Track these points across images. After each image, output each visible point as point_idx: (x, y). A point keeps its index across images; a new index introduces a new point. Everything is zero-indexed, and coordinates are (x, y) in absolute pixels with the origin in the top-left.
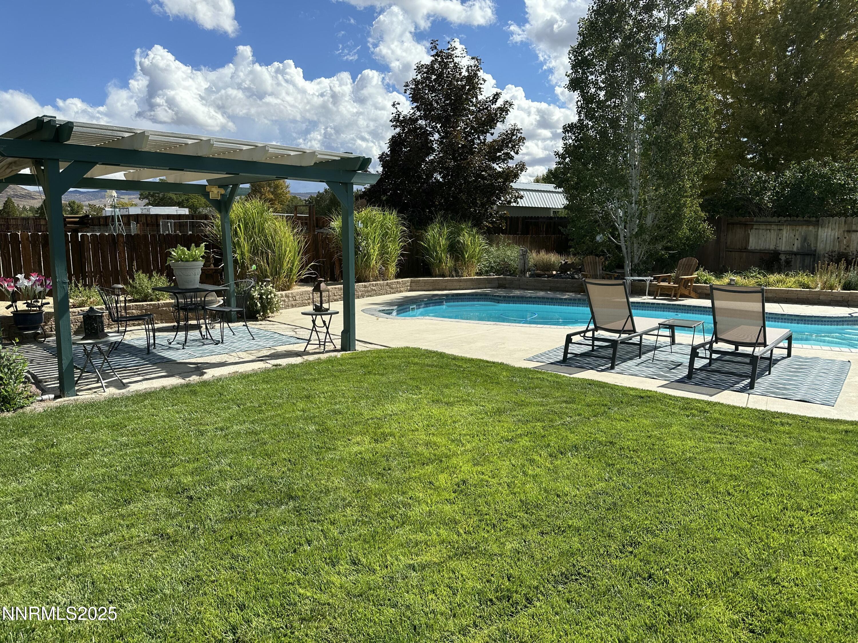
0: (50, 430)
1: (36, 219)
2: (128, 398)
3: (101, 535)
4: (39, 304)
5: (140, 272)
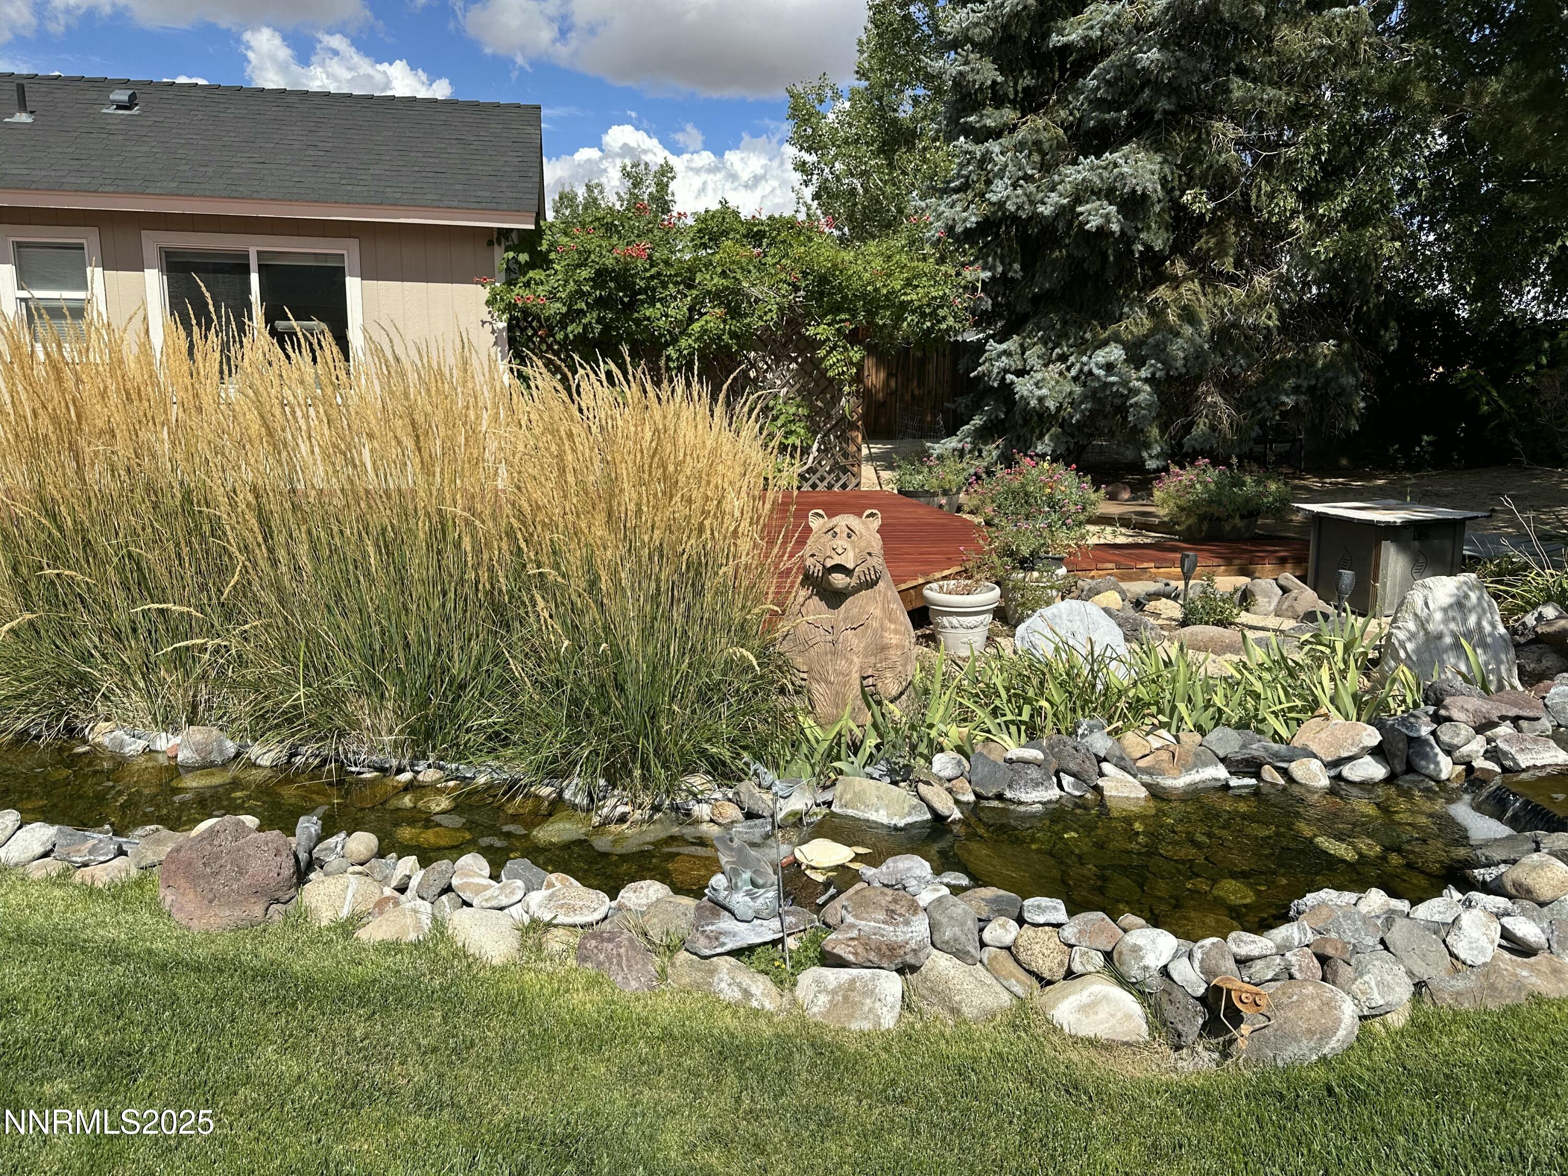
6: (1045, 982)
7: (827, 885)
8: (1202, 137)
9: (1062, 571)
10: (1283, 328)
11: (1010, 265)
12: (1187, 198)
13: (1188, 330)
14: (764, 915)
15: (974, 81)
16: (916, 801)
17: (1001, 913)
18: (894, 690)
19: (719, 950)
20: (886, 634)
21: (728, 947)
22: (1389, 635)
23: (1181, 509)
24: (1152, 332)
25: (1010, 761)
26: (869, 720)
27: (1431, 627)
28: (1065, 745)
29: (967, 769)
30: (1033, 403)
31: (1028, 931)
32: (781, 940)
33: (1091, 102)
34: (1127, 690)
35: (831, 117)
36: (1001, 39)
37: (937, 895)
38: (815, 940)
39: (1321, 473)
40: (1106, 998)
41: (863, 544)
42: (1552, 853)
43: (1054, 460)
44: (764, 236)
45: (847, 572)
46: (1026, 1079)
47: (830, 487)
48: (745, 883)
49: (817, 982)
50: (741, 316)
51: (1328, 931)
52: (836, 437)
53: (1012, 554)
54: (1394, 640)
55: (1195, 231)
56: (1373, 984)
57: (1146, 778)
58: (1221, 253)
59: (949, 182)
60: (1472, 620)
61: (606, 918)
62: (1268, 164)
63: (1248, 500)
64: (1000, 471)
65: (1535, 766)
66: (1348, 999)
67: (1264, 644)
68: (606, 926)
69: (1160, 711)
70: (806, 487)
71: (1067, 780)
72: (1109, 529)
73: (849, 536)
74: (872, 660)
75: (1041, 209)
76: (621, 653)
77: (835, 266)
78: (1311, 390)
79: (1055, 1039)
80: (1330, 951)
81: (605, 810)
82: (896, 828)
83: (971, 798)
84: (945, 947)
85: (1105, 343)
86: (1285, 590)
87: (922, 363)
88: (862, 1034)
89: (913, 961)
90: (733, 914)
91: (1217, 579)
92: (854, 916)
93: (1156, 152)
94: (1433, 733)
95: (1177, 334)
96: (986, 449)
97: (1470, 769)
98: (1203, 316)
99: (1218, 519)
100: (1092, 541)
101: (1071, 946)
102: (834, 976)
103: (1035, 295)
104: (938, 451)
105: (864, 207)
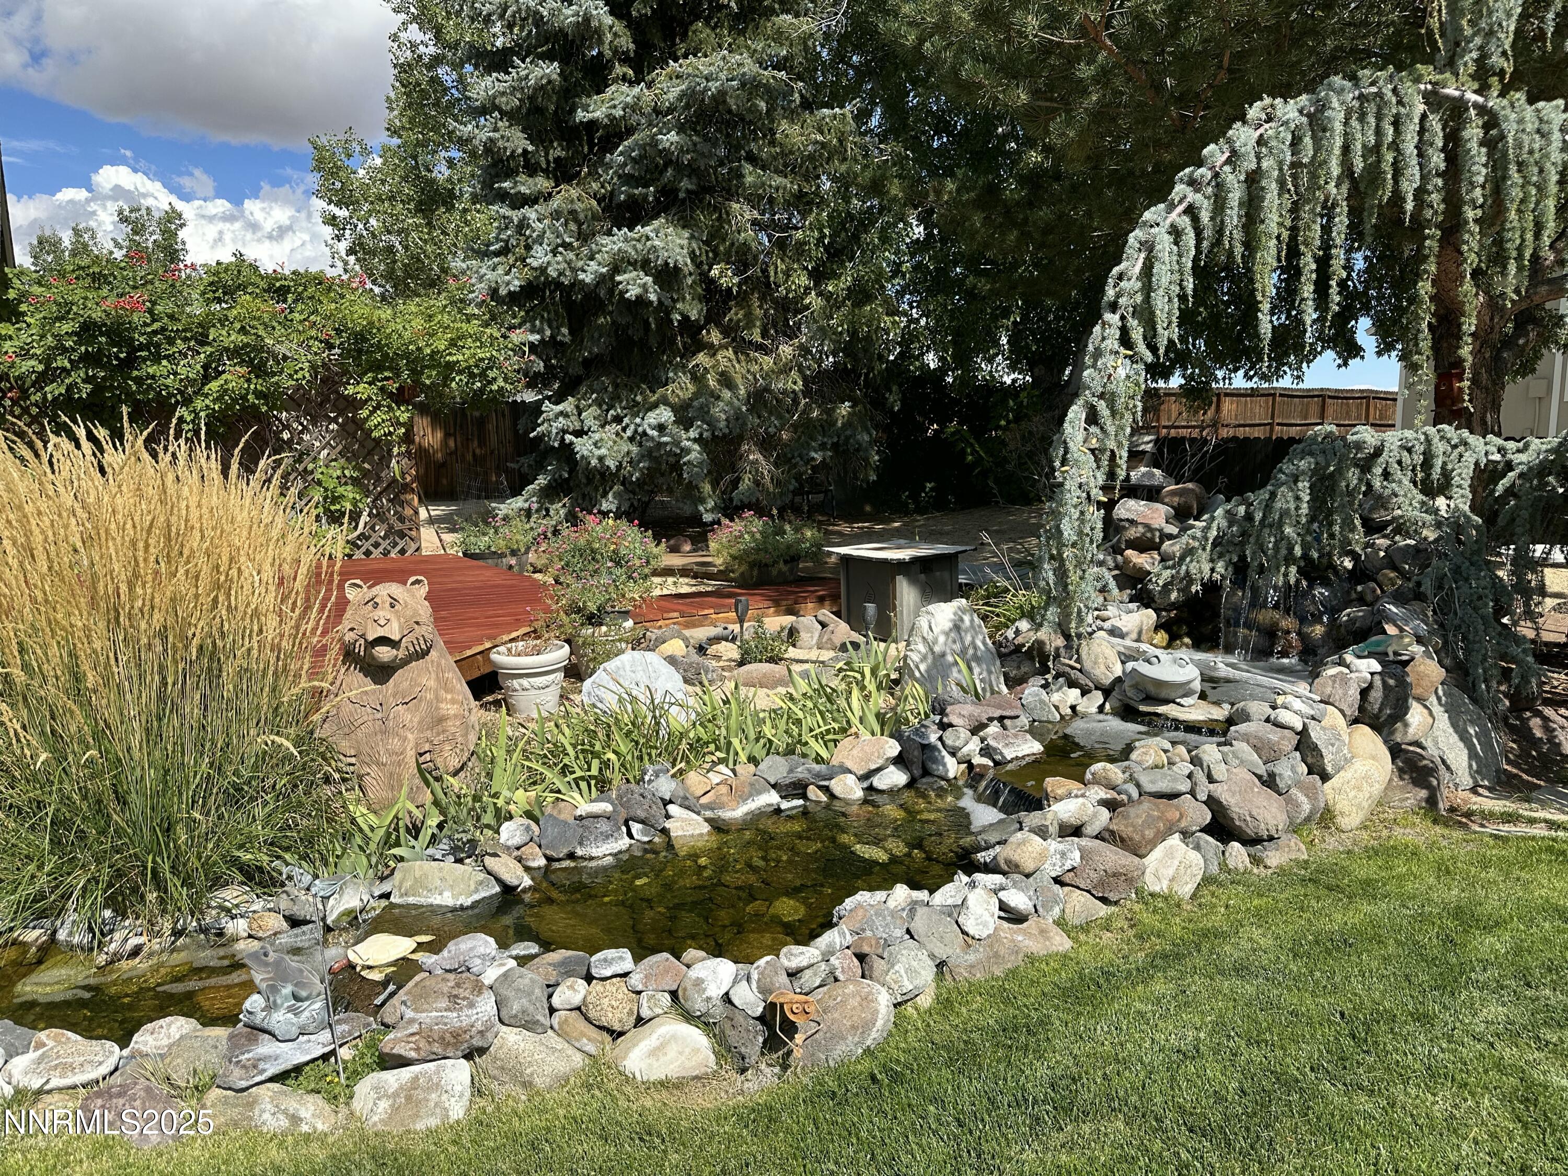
6: (616, 1035)
7: (385, 984)
8: (724, 217)
9: (629, 624)
10: (807, 392)
11: (558, 328)
12: (715, 272)
13: (727, 394)
14: (311, 1029)
15: (505, 148)
16: (482, 876)
17: (569, 974)
18: (455, 763)
19: (258, 1079)
20: (443, 706)
21: (269, 1074)
22: (905, 657)
23: (734, 558)
24: (696, 396)
25: (580, 818)
26: (429, 797)
27: (936, 649)
28: (632, 793)
29: (537, 833)
30: (594, 462)
31: (596, 986)
32: (333, 1053)
33: (620, 177)
34: (688, 731)
35: (362, 172)
36: (529, 110)
37: (503, 969)
38: (372, 1045)
39: (851, 518)
40: (674, 1037)
41: (409, 613)
42: (1031, 831)
43: (617, 517)
44: (288, 291)
45: (394, 644)
46: (601, 1137)
47: (386, 553)
48: (286, 999)
49: (376, 1088)
50: (267, 374)
51: (864, 930)
52: (389, 500)
53: (579, 611)
54: (909, 662)
55: (725, 303)
56: (902, 972)
57: (709, 814)
58: (750, 325)
59: (488, 246)
60: (967, 639)
61: (116, 1069)
62: (781, 244)
63: (789, 547)
64: (566, 530)
65: (1017, 758)
66: (883, 990)
67: (805, 675)
68: (117, 1079)
69: (718, 749)
70: (359, 555)
71: (636, 827)
72: (671, 580)
73: (392, 606)
74: (428, 734)
75: (582, 276)
76: (119, 760)
77: (371, 323)
78: (835, 446)
79: (628, 1089)
80: (866, 949)
81: (113, 945)
82: (462, 908)
83: (542, 862)
84: (513, 1021)
85: (655, 406)
86: (824, 625)
87: (481, 423)
88: (430, 1132)
89: (480, 1044)
90: (274, 1036)
91: (766, 620)
92: (416, 1010)
93: (683, 227)
94: (940, 739)
95: (718, 398)
96: (553, 508)
97: (971, 766)
98: (739, 381)
99: (766, 565)
100: (657, 592)
101: (639, 993)
102: (393, 1078)
103: (585, 359)
104: (505, 511)
105: (405, 265)
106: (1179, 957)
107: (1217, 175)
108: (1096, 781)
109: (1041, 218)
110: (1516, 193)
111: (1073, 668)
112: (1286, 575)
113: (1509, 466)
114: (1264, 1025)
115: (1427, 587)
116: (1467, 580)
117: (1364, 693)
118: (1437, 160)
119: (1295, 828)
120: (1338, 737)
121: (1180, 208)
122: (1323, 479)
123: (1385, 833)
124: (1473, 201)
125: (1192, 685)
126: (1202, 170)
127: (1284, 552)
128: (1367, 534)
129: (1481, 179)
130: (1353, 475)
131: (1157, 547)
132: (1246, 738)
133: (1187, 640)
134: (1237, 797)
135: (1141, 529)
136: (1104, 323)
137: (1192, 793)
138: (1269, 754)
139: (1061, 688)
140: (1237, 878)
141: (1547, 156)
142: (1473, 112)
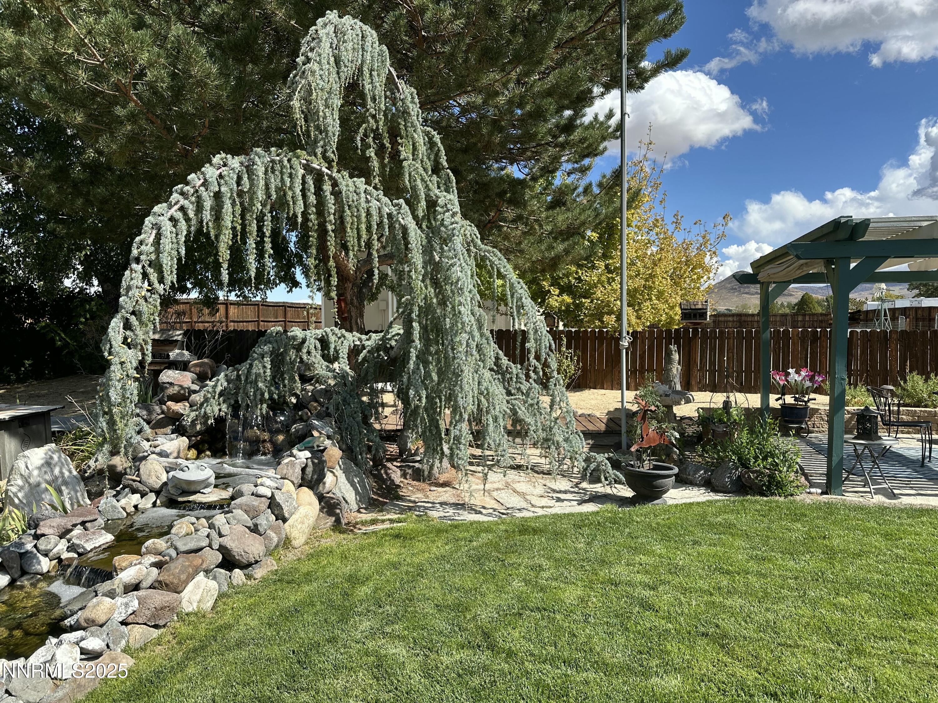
0: (820, 522)
1: (794, 315)
2: (902, 511)
3: (881, 638)
4: (806, 399)
5: (914, 373)
22: (7, 491)
27: (32, 481)
42: (103, 595)
54: (10, 493)
60: (57, 471)
65: (95, 548)
94: (35, 546)
97: (60, 560)
106: (203, 648)
107: (197, 191)
108: (149, 552)
109: (99, 193)
110: (349, 219)
111: (134, 481)
112: (261, 409)
113: (364, 347)
114: (252, 672)
115: (331, 409)
116: (349, 404)
117: (303, 470)
118: (312, 199)
119: (269, 553)
120: (290, 497)
121: (176, 207)
122: (278, 355)
123: (317, 544)
124: (330, 221)
125: (209, 481)
126: (188, 188)
127: (259, 397)
128: (302, 384)
129: (333, 211)
130: (292, 354)
131: (186, 399)
132: (240, 507)
133: (208, 453)
134: (236, 542)
135: (176, 388)
136: (131, 270)
137: (210, 546)
138: (253, 513)
139: (126, 495)
140: (238, 590)
141: (360, 204)
142: (326, 178)
